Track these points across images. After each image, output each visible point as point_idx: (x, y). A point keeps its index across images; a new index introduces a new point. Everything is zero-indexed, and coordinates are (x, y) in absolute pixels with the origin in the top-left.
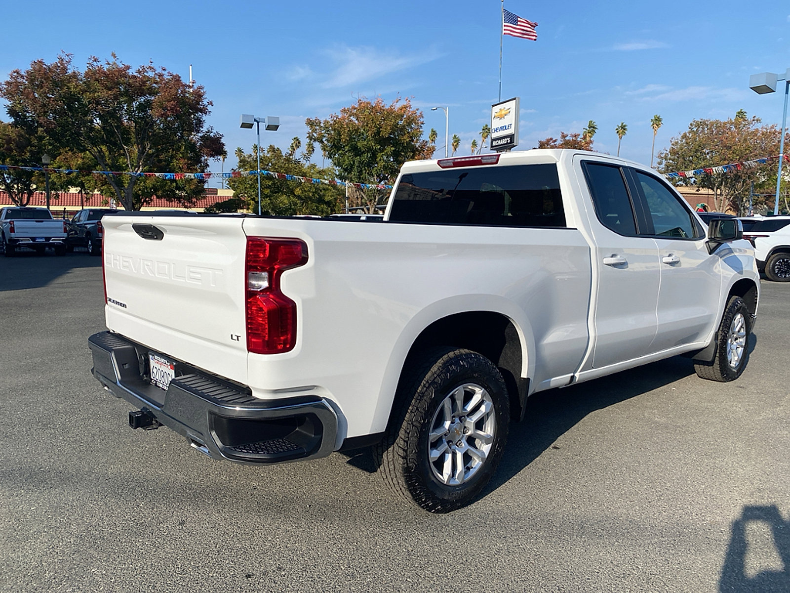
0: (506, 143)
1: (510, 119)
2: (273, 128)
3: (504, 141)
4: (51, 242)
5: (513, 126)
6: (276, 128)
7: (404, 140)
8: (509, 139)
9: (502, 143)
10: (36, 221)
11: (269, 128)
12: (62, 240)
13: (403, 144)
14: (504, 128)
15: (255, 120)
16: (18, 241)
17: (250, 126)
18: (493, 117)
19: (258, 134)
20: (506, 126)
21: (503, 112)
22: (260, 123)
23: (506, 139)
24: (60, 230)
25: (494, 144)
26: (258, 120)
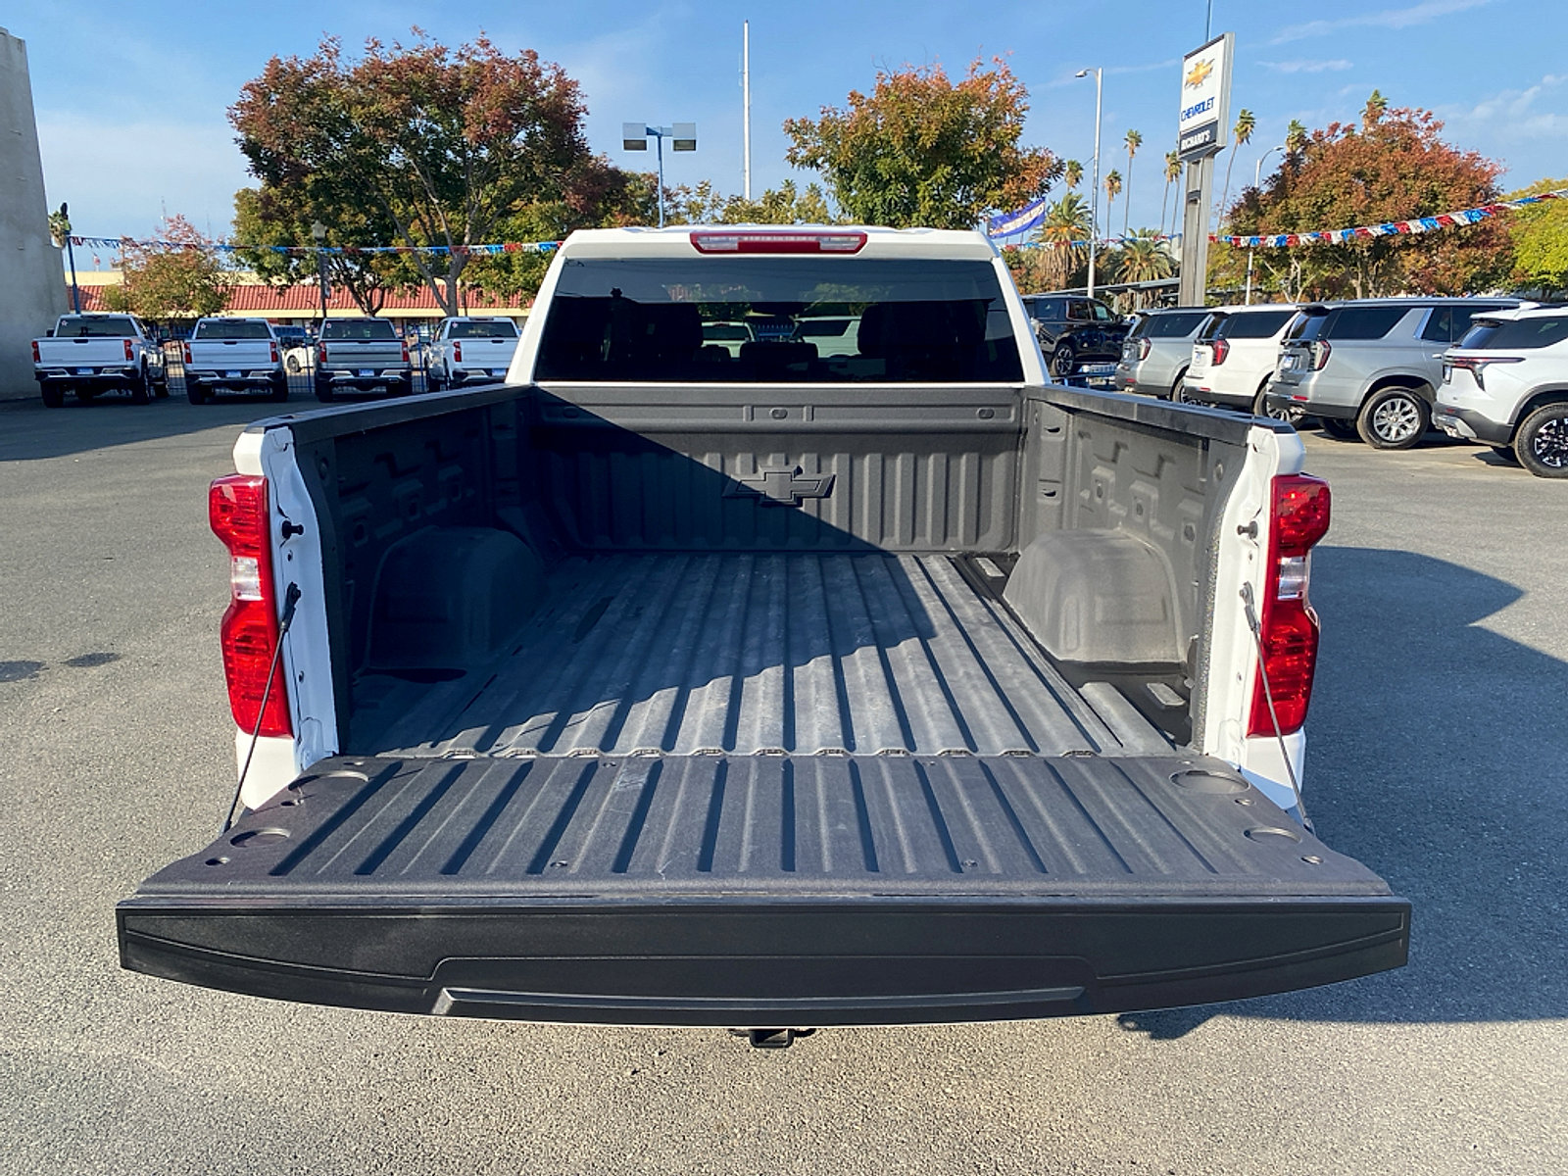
0: (1201, 142)
1: (1212, 88)
2: (686, 145)
3: (1199, 139)
4: (250, 378)
5: (1217, 102)
6: (692, 145)
8: (1207, 132)
9: (1196, 143)
10: (226, 343)
11: (678, 145)
12: (269, 375)
14: (1200, 108)
15: (650, 132)
16: (197, 376)
17: (642, 146)
18: (1184, 83)
19: (660, 159)
20: (1203, 103)
21: (1202, 71)
22: (663, 138)
23: (1203, 134)
24: (265, 358)
25: (1183, 148)
26: (659, 132)
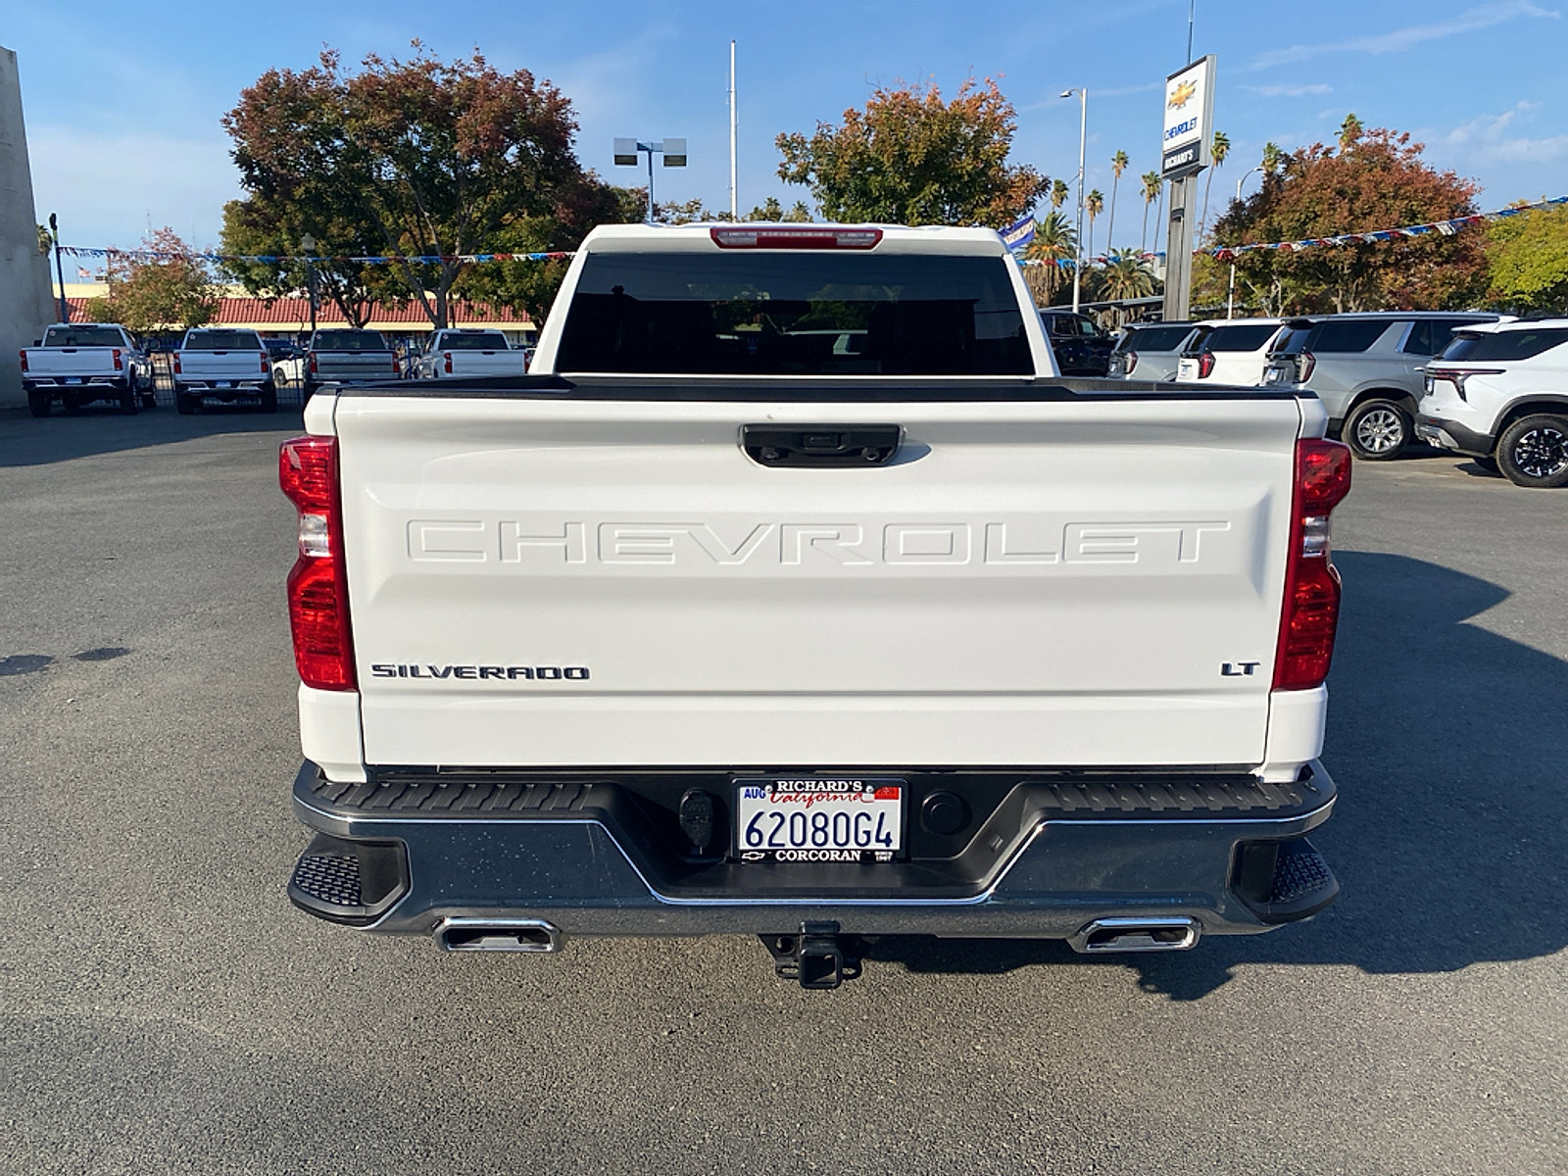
0: (1184, 161)
1: (1195, 108)
2: (676, 160)
3: (1181, 159)
4: (239, 388)
5: (1199, 122)
6: (682, 161)
7: (963, 168)
8: (1190, 152)
9: (1179, 162)
10: (216, 353)
11: (669, 161)
12: (258, 385)
13: (961, 176)
14: (1182, 128)
15: (641, 147)
16: (187, 386)
17: (633, 161)
18: (1167, 103)
19: (651, 174)
20: (1186, 123)
21: (1184, 92)
22: (653, 154)
23: (1186, 153)
24: (254, 368)
25: (1167, 167)
26: (650, 147)
